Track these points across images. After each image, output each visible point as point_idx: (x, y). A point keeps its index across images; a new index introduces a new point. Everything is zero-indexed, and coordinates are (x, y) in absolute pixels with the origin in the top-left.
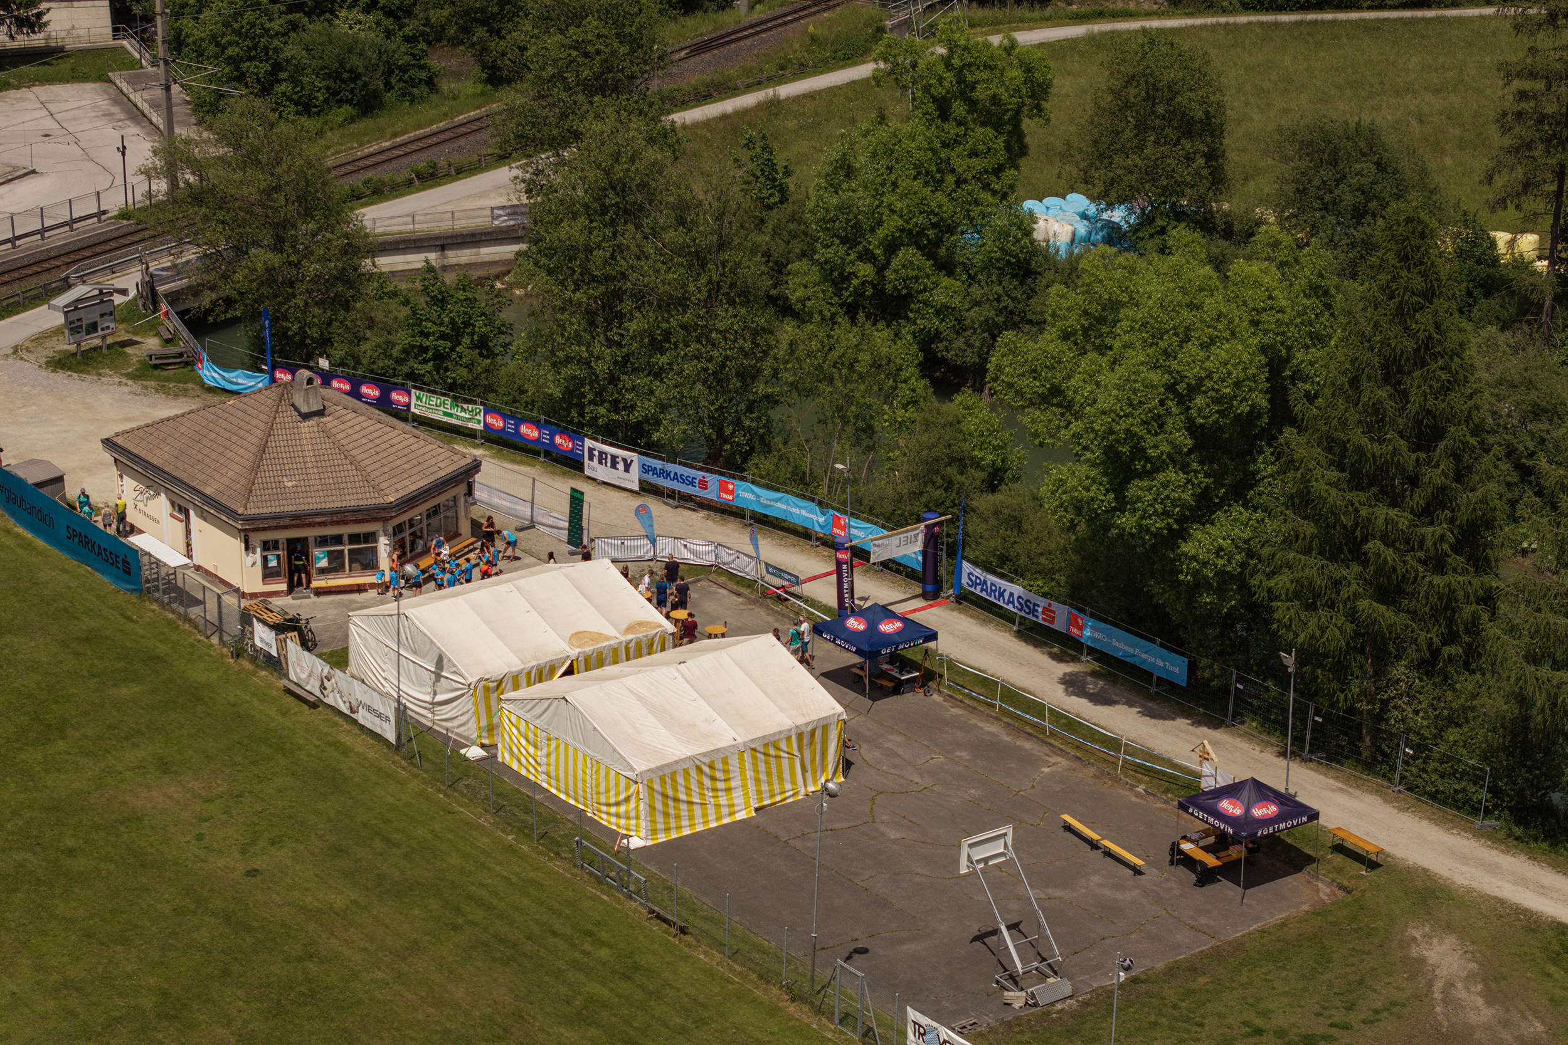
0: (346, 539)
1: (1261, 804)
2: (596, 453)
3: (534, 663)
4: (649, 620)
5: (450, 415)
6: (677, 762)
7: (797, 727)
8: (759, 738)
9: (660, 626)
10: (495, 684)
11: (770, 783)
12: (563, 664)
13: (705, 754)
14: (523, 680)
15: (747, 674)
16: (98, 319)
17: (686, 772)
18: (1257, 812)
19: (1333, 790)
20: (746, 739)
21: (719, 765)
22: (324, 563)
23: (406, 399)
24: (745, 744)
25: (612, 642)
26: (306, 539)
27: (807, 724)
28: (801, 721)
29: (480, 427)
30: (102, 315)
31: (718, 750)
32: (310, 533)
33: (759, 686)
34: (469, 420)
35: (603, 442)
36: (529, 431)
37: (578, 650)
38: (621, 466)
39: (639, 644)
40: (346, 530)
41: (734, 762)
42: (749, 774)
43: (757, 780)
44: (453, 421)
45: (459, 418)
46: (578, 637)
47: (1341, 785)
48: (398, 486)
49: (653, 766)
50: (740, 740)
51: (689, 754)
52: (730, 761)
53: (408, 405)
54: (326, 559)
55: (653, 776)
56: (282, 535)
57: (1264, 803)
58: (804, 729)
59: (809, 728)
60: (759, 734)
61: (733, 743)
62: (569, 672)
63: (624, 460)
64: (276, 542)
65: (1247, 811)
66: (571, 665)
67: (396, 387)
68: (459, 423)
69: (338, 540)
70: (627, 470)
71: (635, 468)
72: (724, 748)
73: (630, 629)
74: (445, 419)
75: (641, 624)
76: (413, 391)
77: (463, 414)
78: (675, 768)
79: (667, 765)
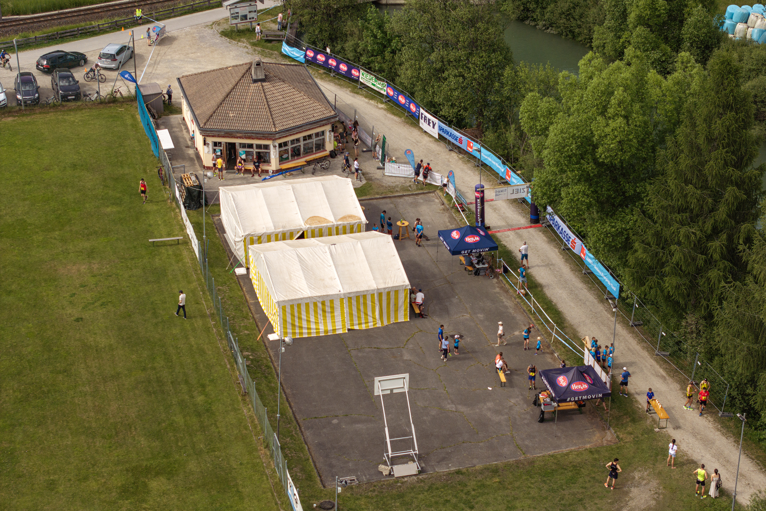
0: (254, 146)
1: (578, 382)
2: (423, 116)
3: (281, 230)
4: (356, 215)
5: (374, 85)
6: (301, 299)
7: (378, 289)
8: (354, 292)
9: (360, 219)
10: (257, 238)
11: (359, 317)
12: (298, 232)
13: (319, 297)
14: (273, 238)
15: (366, 256)
16: (248, 13)
17: (307, 305)
18: (574, 387)
19: (658, 376)
20: (345, 292)
21: (328, 303)
22: (244, 157)
23: (358, 74)
24: (344, 294)
25: (328, 224)
26: (234, 144)
27: (385, 289)
28: (382, 286)
29: (385, 93)
30: (250, 12)
31: (327, 296)
32: (237, 141)
33: (369, 264)
34: (382, 89)
35: (426, 111)
36: (402, 99)
37: (308, 226)
38: (431, 124)
39: (344, 227)
40: (255, 142)
41: (337, 304)
42: (346, 310)
43: (351, 315)
44: (375, 88)
45: (378, 87)
46: (313, 218)
47: (664, 373)
48: (285, 124)
49: (286, 299)
50: (342, 292)
51: (310, 295)
52: (334, 302)
53: (359, 77)
54: (245, 155)
55: (286, 304)
56: (224, 140)
57: (581, 382)
58: (383, 291)
59: (387, 290)
60: (355, 290)
61: (338, 293)
62: (302, 237)
63: (433, 122)
64: (220, 143)
65: (569, 385)
66: (303, 233)
67: (354, 67)
68: (377, 90)
69: (251, 146)
70: (433, 127)
71: (436, 127)
72: (332, 295)
73: (342, 219)
74: (372, 87)
75: (351, 216)
76: (361, 70)
77: (379, 86)
78: (300, 302)
79: (295, 300)
